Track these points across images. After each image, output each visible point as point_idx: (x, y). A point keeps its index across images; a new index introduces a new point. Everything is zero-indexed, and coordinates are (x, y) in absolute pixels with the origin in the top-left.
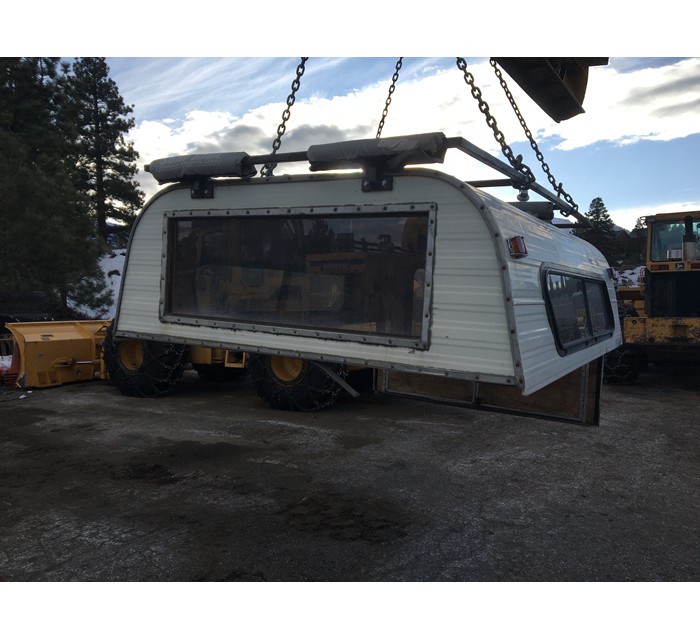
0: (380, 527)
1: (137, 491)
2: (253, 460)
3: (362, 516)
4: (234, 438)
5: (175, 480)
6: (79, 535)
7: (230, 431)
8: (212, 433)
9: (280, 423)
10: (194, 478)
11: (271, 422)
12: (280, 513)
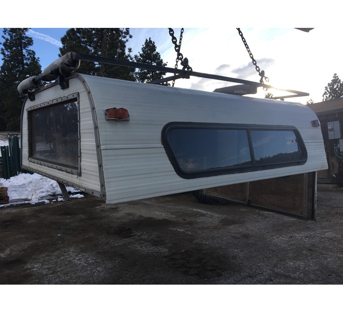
0: (211, 270)
1: (112, 240)
2: (172, 228)
3: (206, 263)
4: (172, 217)
5: (132, 236)
6: (74, 259)
7: (172, 214)
8: (163, 214)
9: (199, 210)
10: (140, 236)
11: (195, 210)
12: (166, 257)
